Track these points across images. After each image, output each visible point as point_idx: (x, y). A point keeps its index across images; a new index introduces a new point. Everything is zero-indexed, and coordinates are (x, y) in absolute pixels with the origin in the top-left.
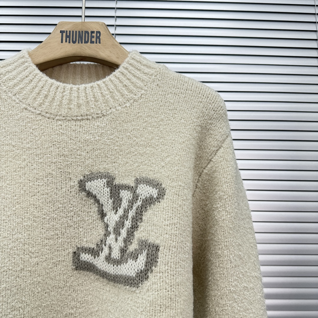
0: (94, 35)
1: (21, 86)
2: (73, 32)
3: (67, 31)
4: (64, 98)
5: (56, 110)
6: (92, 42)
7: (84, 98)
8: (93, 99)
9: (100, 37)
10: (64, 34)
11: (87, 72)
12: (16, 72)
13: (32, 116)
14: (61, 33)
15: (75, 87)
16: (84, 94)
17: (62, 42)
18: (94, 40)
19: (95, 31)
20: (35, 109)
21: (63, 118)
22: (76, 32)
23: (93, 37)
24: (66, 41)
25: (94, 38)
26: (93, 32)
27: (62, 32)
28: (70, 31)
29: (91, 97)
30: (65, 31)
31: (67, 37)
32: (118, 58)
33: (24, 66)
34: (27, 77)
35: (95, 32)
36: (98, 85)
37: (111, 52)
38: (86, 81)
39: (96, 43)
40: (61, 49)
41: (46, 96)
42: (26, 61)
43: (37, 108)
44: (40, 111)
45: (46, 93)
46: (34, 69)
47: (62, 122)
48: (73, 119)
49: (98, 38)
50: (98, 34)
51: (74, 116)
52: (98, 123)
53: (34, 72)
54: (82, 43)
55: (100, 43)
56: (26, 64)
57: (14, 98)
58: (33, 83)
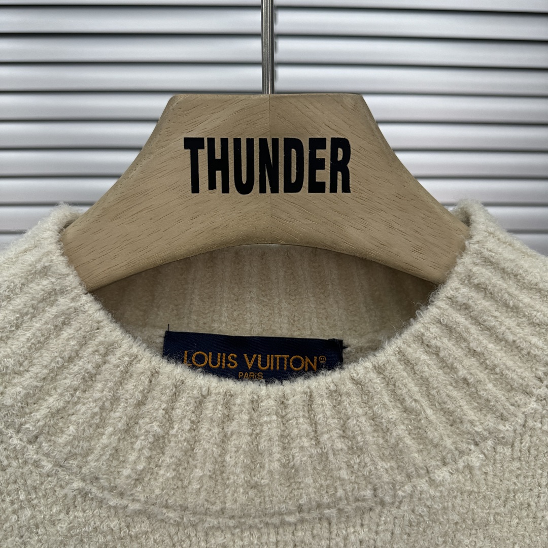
0: (324, 154)
1: (53, 401)
2: (237, 142)
3: (211, 141)
4: (231, 446)
5: (203, 494)
6: (316, 187)
7: (306, 443)
8: (339, 445)
9: (349, 165)
10: (203, 154)
11: (282, 273)
12: (23, 339)
13: (114, 524)
14: (189, 151)
15: (268, 396)
16: (305, 426)
17: (195, 189)
18: (323, 176)
19: (329, 136)
20: (121, 495)
21: (231, 523)
22: (250, 142)
23: (320, 164)
24: (212, 186)
25: (323, 168)
26: (316, 143)
27: (193, 144)
28: (224, 142)
29: (332, 440)
30: (203, 139)
31: (214, 165)
32: (417, 249)
33: (54, 310)
34: (71, 360)
35: (328, 144)
36: (357, 382)
37: (391, 227)
38: (280, 309)
39: (333, 189)
40: (193, 218)
41: (159, 443)
42: (58, 288)
43: (129, 493)
44: (138, 501)
45: (156, 427)
46: (99, 322)
47: (228, 536)
48: (267, 524)
49: (340, 167)
50: (340, 151)
51: (273, 515)
52: (363, 534)
53: (100, 338)
54: (275, 190)
55: (346, 189)
56: (64, 302)
57: (31, 452)
58: (99, 386)
